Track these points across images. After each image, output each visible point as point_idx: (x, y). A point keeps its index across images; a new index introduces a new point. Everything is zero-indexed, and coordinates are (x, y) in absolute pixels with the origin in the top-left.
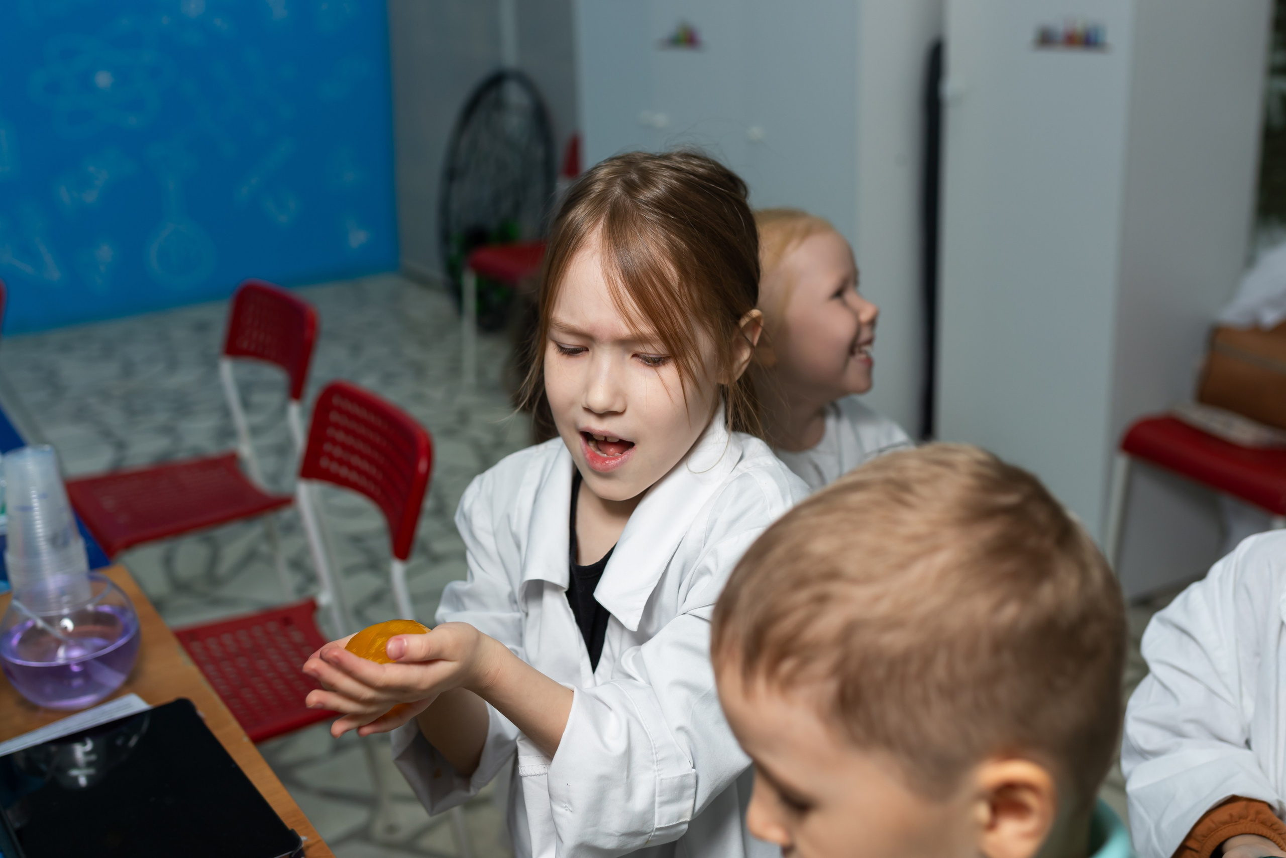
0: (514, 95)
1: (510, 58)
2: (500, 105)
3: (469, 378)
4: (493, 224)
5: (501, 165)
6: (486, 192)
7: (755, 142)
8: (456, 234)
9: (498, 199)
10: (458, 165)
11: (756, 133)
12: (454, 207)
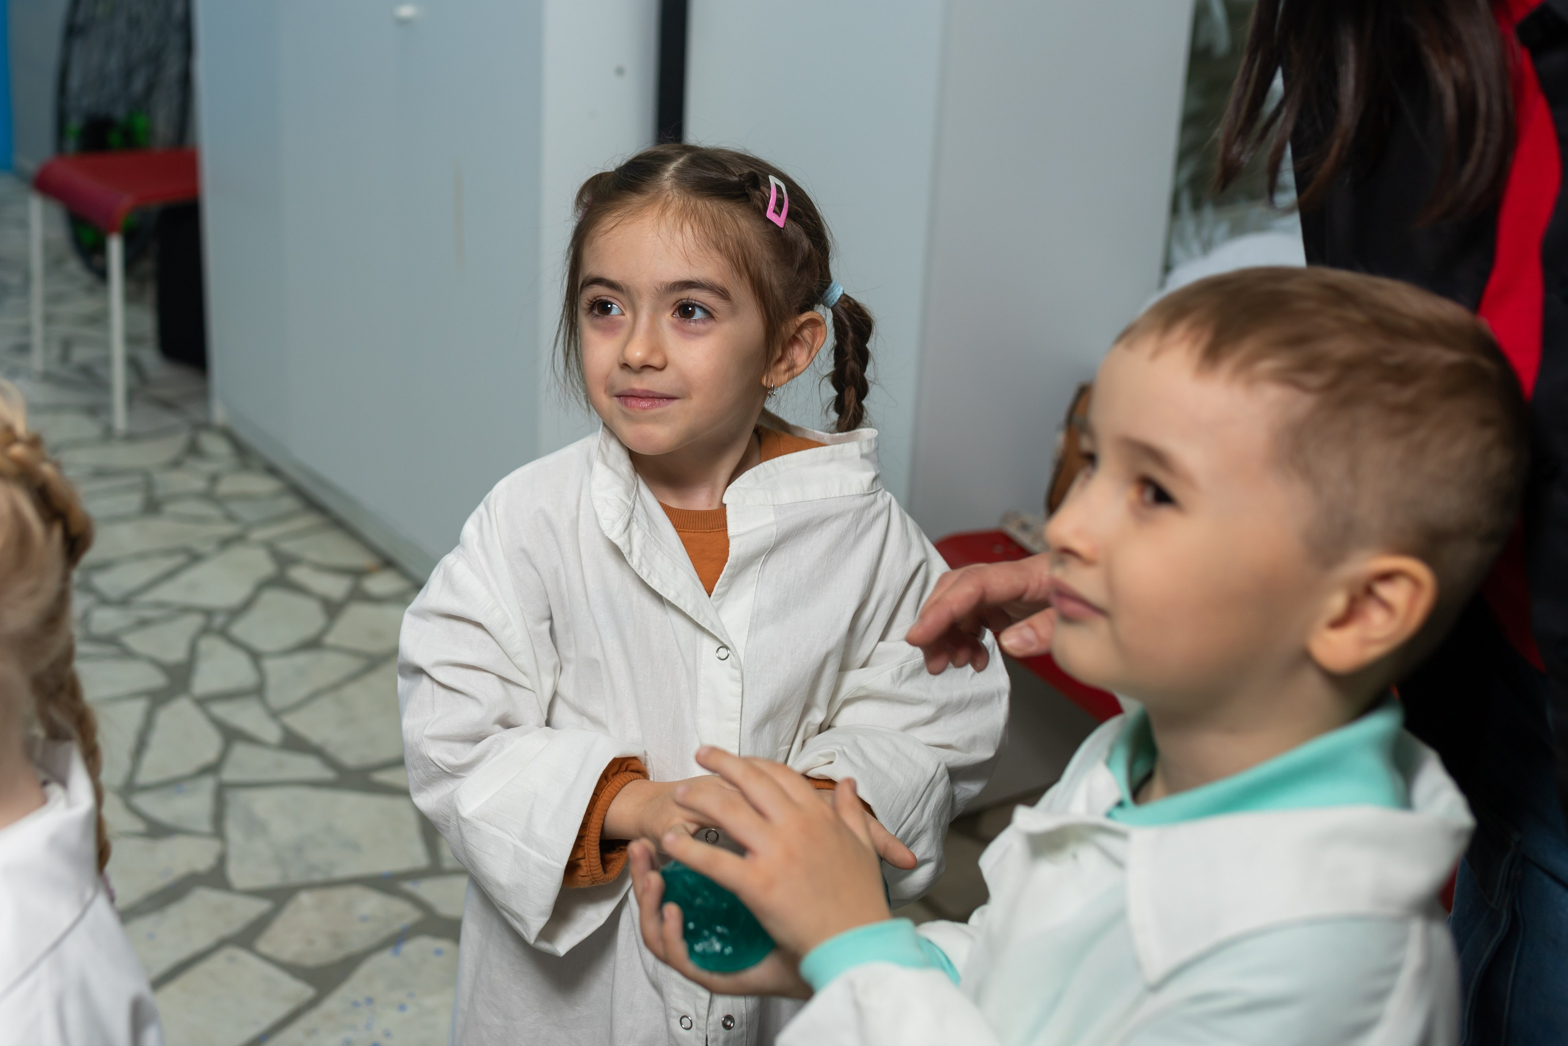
4: (120, 112)
5: (134, 22)
6: (114, 62)
7: (404, 22)
8: (75, 124)
9: (128, 74)
10: (80, 18)
11: (406, 11)
12: (75, 81)
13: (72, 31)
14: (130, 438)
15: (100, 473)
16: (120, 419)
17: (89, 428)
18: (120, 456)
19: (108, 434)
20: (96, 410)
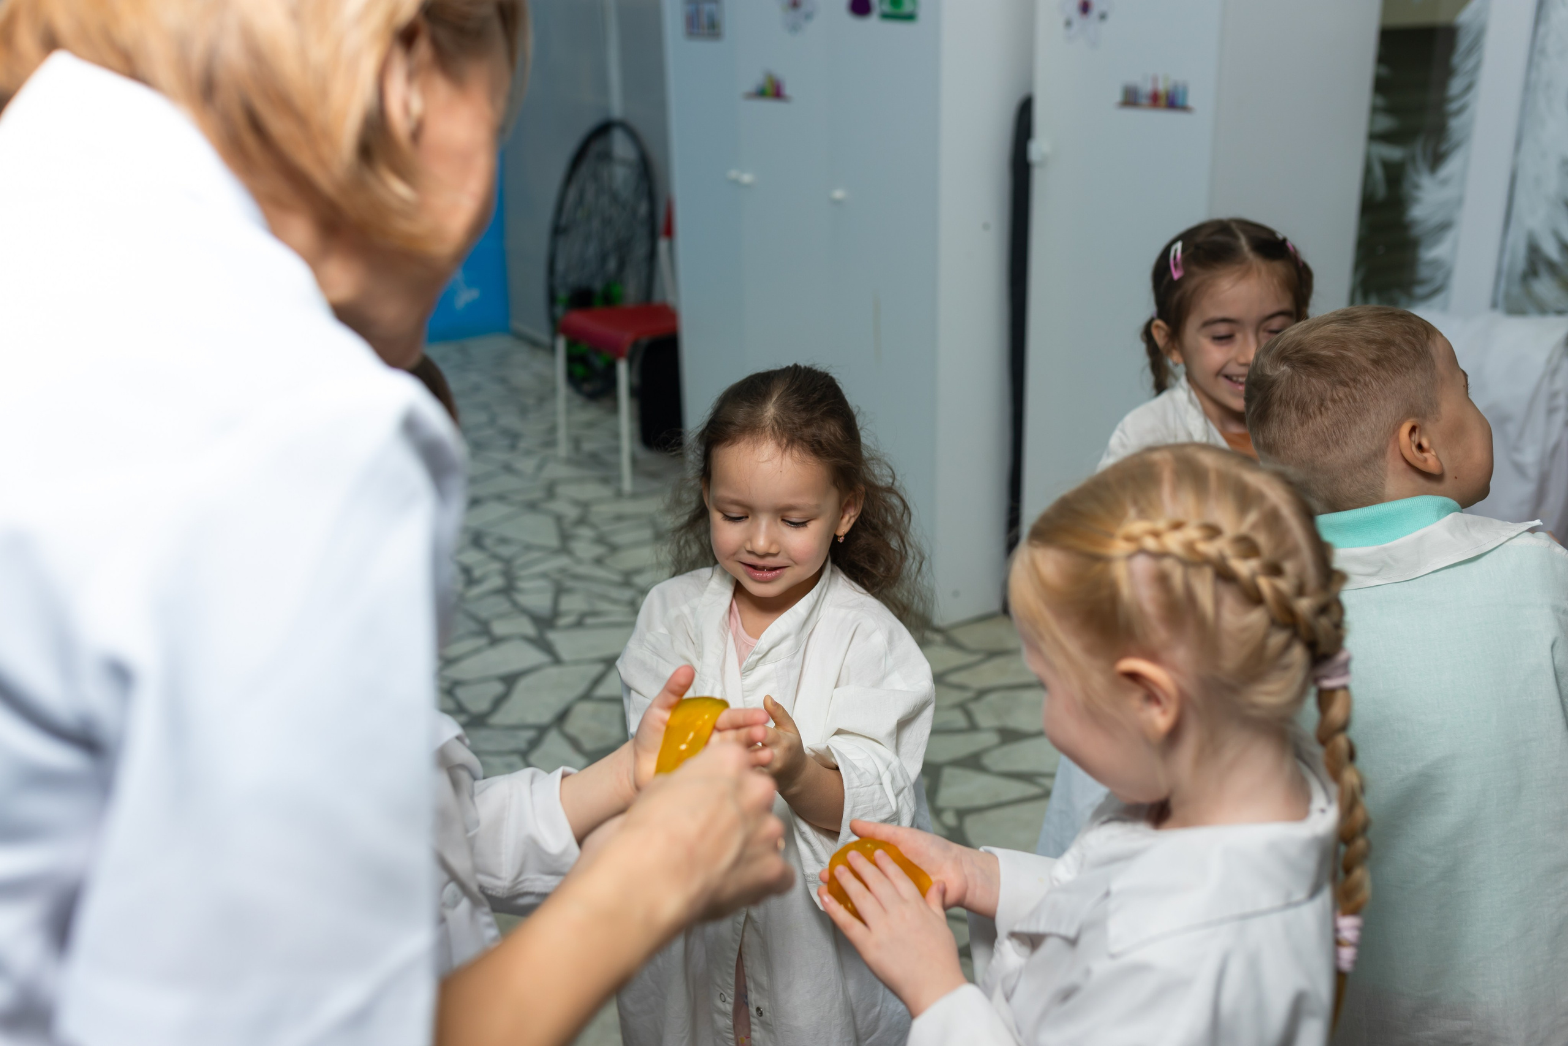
0: (621, 146)
1: (617, 109)
2: (606, 157)
3: (563, 449)
4: (598, 285)
5: (607, 222)
6: (592, 250)
7: (837, 203)
8: (562, 295)
9: (603, 258)
10: (564, 221)
11: (838, 194)
12: (560, 266)
13: (558, 231)
14: (635, 496)
15: (619, 518)
16: (627, 485)
17: (606, 492)
18: (628, 507)
19: (619, 495)
20: (609, 478)
